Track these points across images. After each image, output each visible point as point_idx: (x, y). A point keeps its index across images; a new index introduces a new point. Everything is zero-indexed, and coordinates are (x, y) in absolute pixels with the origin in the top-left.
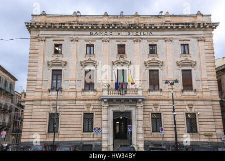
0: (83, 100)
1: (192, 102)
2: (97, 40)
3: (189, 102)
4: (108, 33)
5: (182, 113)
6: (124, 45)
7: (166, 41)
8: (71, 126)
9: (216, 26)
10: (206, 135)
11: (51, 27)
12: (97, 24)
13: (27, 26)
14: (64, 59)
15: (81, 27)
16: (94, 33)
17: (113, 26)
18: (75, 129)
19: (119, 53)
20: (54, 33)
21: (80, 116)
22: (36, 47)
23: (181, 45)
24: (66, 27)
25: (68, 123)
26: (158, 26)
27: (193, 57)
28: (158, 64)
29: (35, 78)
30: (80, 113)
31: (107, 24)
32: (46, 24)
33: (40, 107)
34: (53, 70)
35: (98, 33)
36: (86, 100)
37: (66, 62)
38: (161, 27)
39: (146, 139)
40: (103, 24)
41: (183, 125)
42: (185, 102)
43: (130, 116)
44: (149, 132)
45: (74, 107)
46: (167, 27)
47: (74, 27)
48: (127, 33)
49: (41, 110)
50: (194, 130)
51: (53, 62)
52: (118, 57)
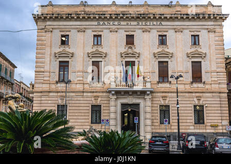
0: (91, 92)
1: (201, 95)
2: (105, 31)
3: (197, 94)
4: (116, 23)
5: (191, 105)
6: (133, 35)
7: (176, 32)
8: (79, 117)
9: (226, 18)
10: (212, 126)
11: (58, 18)
12: (105, 14)
13: (34, 18)
14: (71, 51)
15: (88, 17)
16: (101, 23)
17: (121, 16)
18: (83, 121)
19: (127, 43)
20: (61, 23)
21: (88, 108)
22: (43, 38)
23: (192, 35)
24: (73, 18)
25: (76, 114)
26: (168, 16)
27: (203, 49)
28: (167, 55)
29: (42, 69)
30: (87, 105)
31: (115, 14)
32: (53, 14)
33: (48, 99)
34: (60, 62)
35: (106, 23)
36: (93, 92)
37: (73, 54)
38: (171, 18)
39: (154, 131)
40: (111, 14)
41: (190, 117)
42: (194, 94)
43: (139, 108)
44: (157, 124)
45: (82, 99)
46: (177, 18)
47: (81, 18)
48: (135, 23)
49: (50, 102)
50: (201, 121)
51: (60, 53)
52: (127, 48)
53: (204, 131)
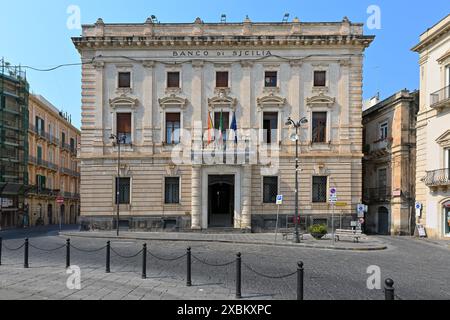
1: (324, 160)
2: (185, 65)
3: (319, 160)
4: (202, 53)
5: (308, 176)
6: (227, 73)
7: (292, 66)
8: (148, 195)
9: (369, 42)
10: (337, 205)
11: (113, 43)
12: (183, 38)
13: (76, 44)
14: (134, 97)
15: (158, 43)
16: (179, 53)
17: (209, 40)
18: (154, 199)
19: (218, 84)
20: (118, 53)
21: (160, 181)
22: (91, 78)
23: (315, 72)
24: (135, 44)
25: (143, 190)
26: (281, 41)
27: (331, 92)
28: (277, 102)
29: (92, 126)
30: (159, 177)
31: (199, 38)
32: (103, 38)
33: (101, 169)
34: (118, 114)
35: (186, 52)
37: (136, 101)
38: (286, 43)
39: (254, 213)
40: (193, 38)
41: (306, 192)
42: (313, 160)
43: (233, 181)
44: (259, 203)
45: (151, 168)
46: (295, 43)
47: (147, 44)
48: (231, 53)
49: (104, 173)
50: (322, 198)
51: (117, 100)
52: (217, 92)
53: (326, 212)
